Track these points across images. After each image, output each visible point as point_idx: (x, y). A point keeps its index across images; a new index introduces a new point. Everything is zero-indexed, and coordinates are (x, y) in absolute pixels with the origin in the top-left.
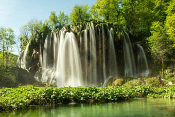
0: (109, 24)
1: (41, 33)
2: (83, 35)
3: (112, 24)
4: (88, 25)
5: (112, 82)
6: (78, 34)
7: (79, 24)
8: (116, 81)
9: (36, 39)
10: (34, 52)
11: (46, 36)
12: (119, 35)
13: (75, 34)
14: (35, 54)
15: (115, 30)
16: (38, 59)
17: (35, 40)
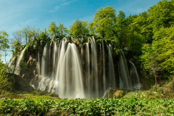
0: (107, 41)
1: (40, 40)
2: (85, 47)
3: (110, 41)
4: (90, 39)
5: (113, 94)
6: (80, 45)
7: (80, 37)
8: (116, 92)
9: (34, 46)
10: (31, 58)
11: (45, 45)
12: (117, 51)
13: (77, 45)
14: (32, 60)
15: (113, 46)
16: (34, 66)
17: (32, 47)
